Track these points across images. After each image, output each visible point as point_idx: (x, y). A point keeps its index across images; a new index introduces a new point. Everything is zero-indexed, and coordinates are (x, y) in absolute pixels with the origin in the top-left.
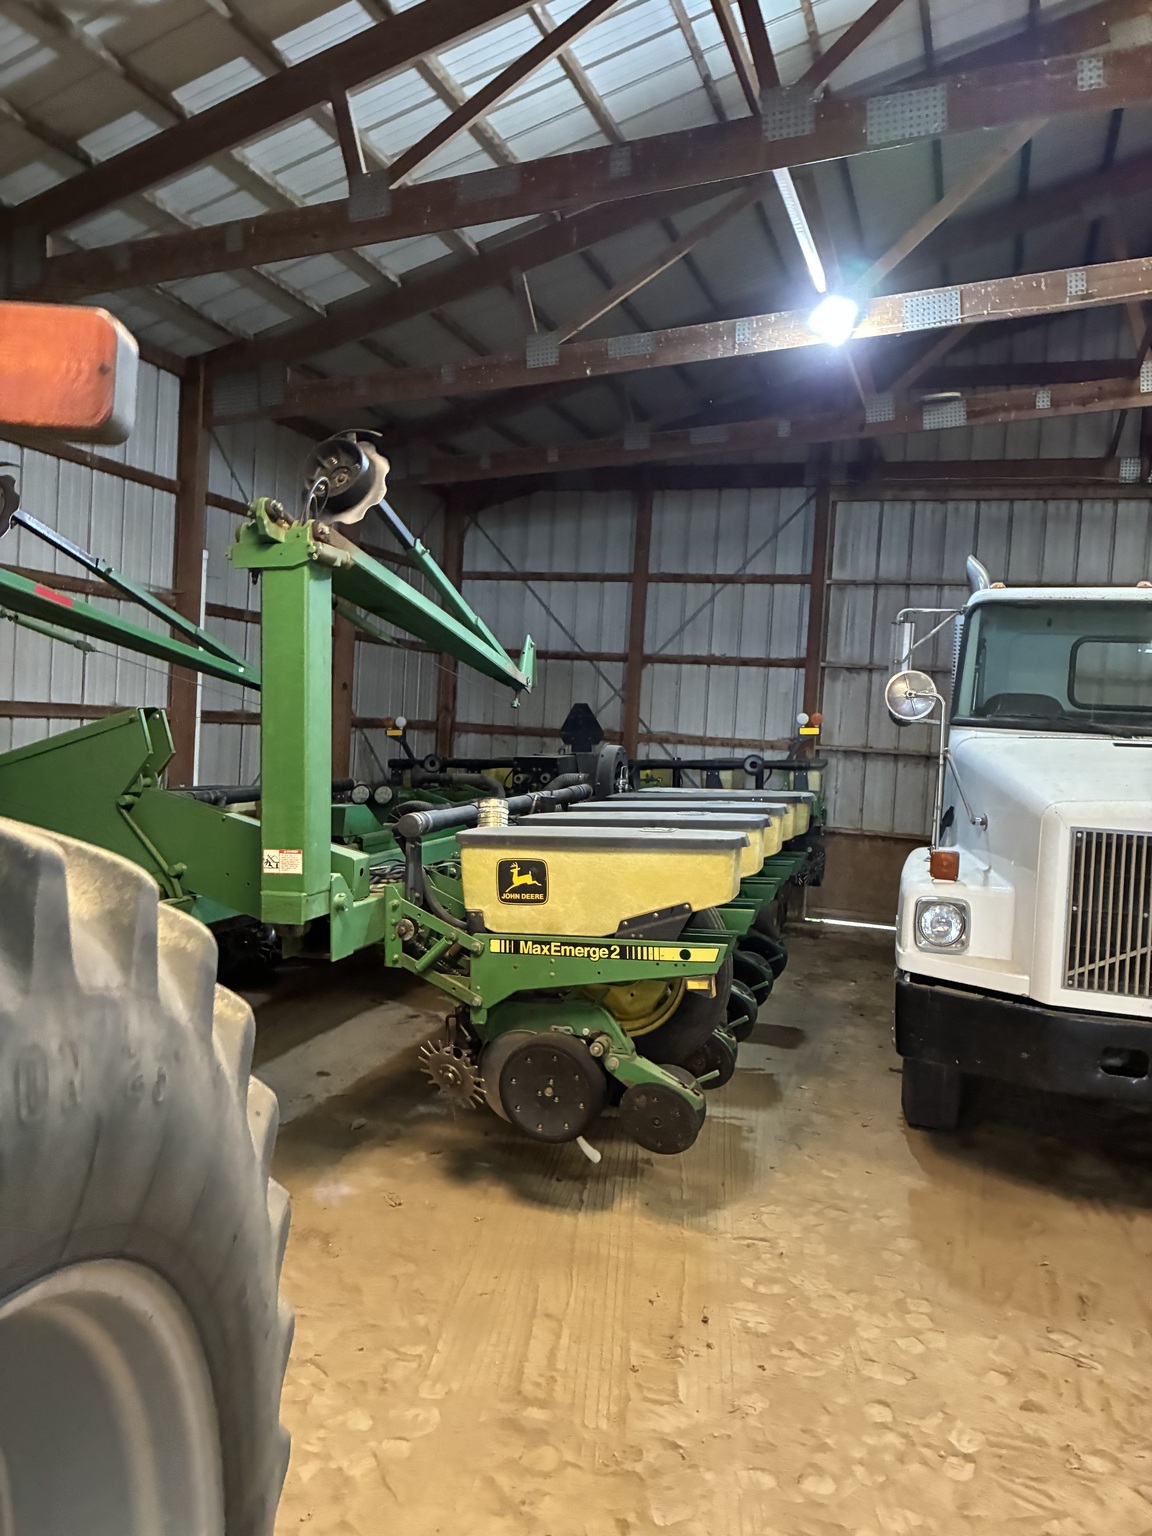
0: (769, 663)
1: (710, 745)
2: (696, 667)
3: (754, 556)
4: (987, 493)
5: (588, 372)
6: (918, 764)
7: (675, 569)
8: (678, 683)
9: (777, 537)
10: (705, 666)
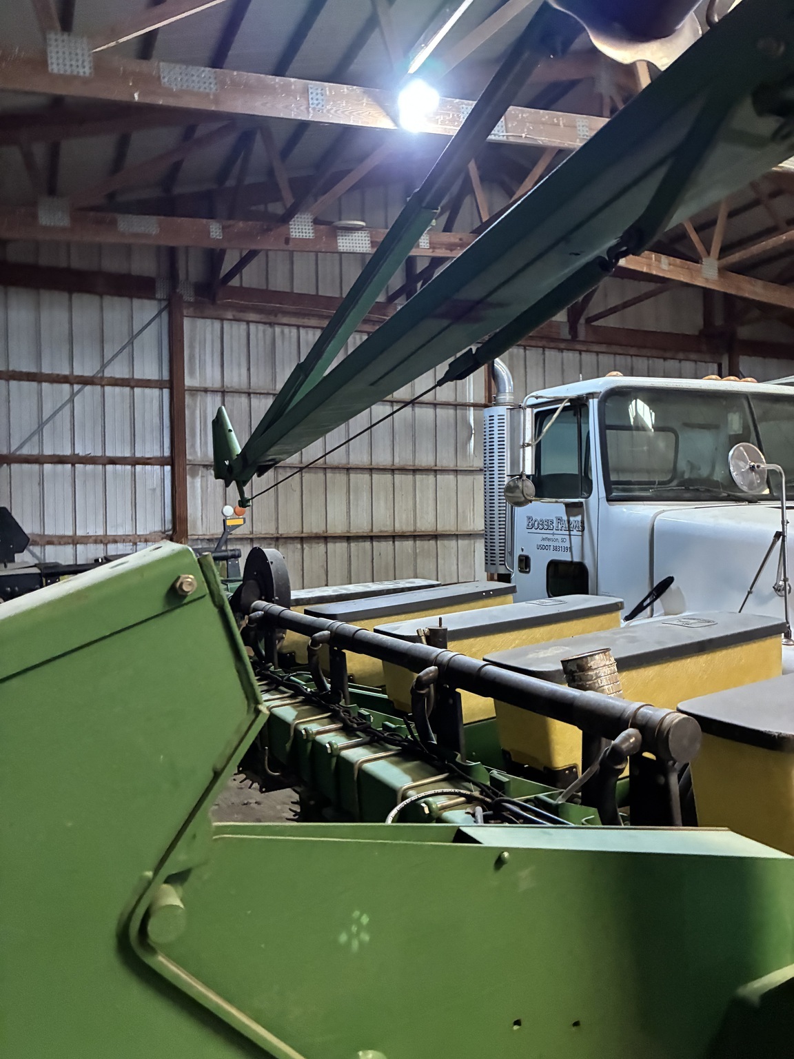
0: (135, 462)
1: (81, 543)
2: (59, 467)
3: (112, 359)
4: (306, 322)
5: (136, 96)
6: (270, 544)
7: (26, 367)
8: (41, 483)
9: (133, 343)
10: (69, 466)
